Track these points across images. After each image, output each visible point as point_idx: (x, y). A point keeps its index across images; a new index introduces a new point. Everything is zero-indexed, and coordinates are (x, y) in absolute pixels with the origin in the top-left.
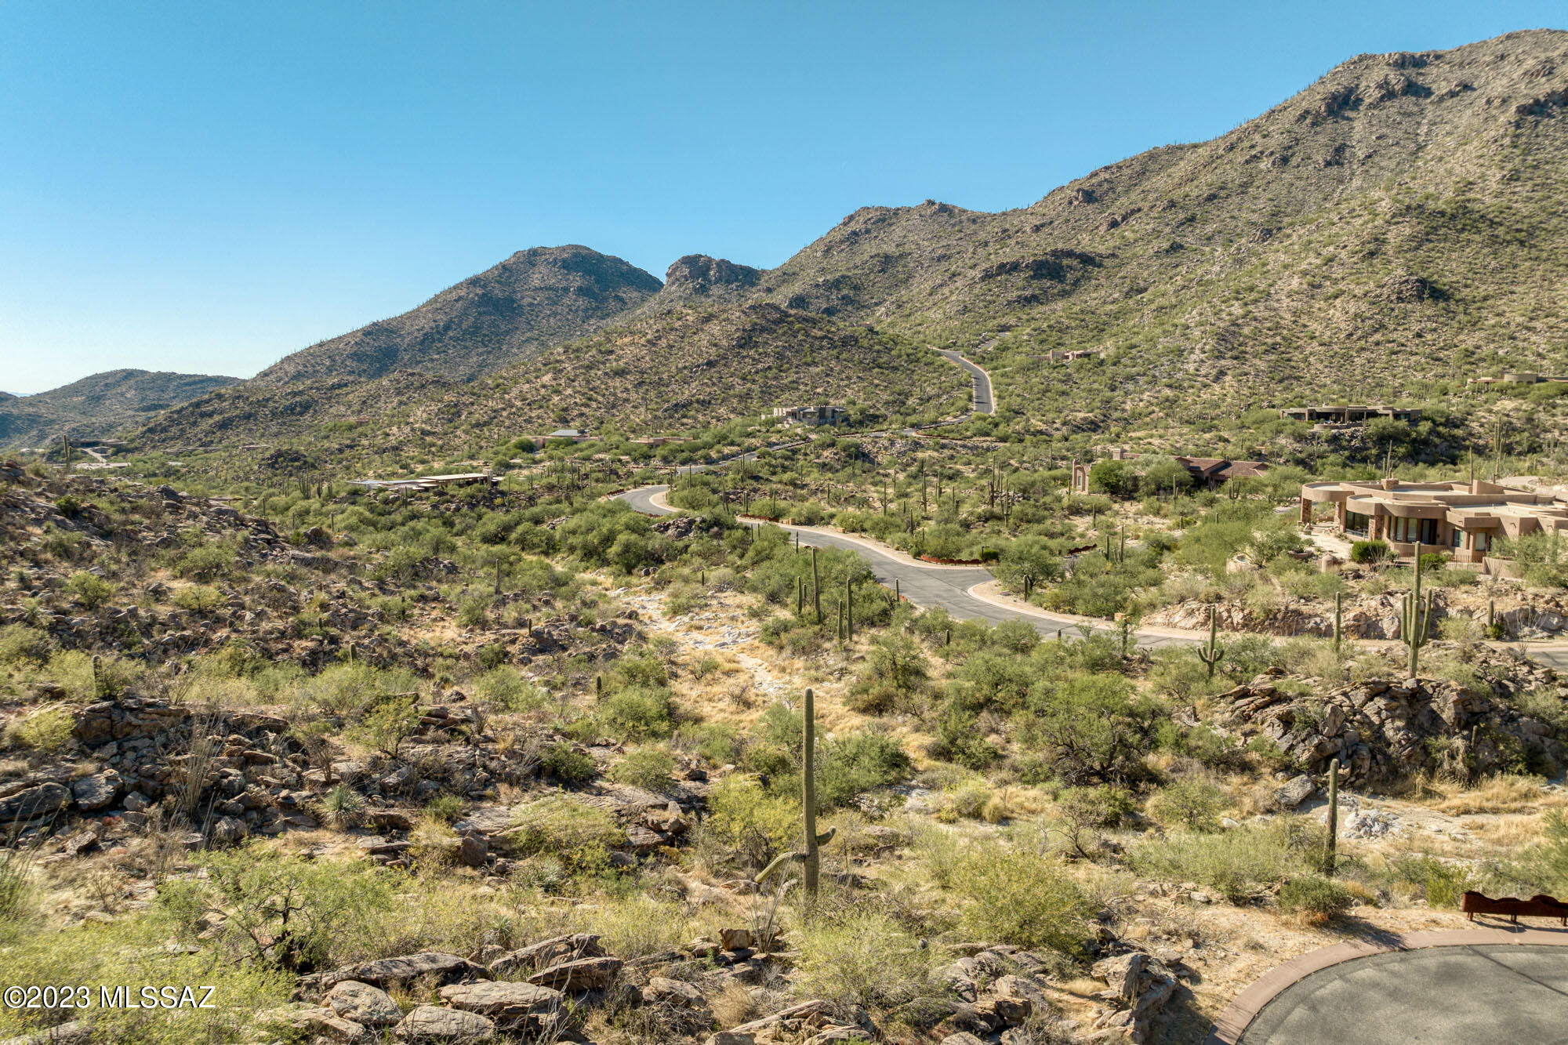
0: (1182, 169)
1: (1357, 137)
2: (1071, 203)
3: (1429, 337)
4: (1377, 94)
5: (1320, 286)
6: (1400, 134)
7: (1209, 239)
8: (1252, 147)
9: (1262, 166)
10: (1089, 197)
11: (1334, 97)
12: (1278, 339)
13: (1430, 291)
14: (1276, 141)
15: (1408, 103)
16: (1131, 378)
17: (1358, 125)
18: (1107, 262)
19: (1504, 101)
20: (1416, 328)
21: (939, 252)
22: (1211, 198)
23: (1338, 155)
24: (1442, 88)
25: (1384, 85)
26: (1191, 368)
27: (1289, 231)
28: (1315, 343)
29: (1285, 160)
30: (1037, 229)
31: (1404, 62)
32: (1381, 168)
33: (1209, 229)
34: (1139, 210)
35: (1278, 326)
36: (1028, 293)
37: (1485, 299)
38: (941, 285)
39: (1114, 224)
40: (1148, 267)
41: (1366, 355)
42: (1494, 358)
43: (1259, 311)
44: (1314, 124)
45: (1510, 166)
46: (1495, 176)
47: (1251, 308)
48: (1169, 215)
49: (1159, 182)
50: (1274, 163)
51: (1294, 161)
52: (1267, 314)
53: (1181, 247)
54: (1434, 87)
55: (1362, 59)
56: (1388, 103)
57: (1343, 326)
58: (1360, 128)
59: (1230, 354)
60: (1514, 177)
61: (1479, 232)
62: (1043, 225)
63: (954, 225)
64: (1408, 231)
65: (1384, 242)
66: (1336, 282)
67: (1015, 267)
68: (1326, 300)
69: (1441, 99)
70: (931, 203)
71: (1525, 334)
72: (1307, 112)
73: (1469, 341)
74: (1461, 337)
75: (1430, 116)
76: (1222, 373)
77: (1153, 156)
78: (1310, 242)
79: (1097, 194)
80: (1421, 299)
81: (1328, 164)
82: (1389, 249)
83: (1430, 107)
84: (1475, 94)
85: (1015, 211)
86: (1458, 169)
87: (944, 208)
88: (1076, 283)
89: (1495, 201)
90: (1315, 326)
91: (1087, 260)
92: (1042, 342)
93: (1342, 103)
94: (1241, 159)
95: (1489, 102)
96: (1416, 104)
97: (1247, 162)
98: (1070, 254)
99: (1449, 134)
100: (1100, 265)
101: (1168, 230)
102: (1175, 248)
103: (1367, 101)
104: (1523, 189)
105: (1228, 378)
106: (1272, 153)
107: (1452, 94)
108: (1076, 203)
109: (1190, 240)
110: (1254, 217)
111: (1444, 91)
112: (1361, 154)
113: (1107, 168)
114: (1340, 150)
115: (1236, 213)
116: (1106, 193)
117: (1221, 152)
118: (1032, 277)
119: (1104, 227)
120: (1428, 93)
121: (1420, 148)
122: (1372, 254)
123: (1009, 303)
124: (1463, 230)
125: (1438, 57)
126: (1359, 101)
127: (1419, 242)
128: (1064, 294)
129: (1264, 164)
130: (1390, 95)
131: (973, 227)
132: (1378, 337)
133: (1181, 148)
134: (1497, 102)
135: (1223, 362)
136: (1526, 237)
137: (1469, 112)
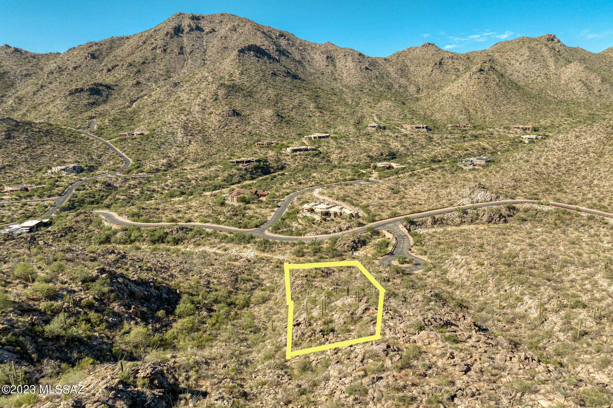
0: (127, 47)
1: (185, 44)
2: (86, 58)
3: (239, 127)
4: (188, 29)
5: (205, 110)
6: (198, 45)
7: (148, 80)
8: (152, 44)
9: (158, 52)
10: (93, 56)
11: (175, 28)
12: (200, 128)
13: (236, 113)
14: (160, 43)
15: (197, 33)
16: (163, 144)
17: (185, 39)
18: (115, 88)
19: (225, 38)
20: (235, 125)
21: (25, 72)
22: (144, 63)
23: (181, 51)
24: (207, 30)
25: (189, 26)
26: (181, 139)
27: (182, 84)
28: (211, 130)
29: (165, 51)
30: (75, 68)
31: (194, 18)
32: (196, 57)
33: (147, 75)
34: (118, 65)
35: (198, 124)
36: (91, 101)
37: (249, 115)
38: (38, 91)
39: (109, 70)
40: (132, 91)
41: (225, 133)
42: (256, 134)
43: (190, 117)
44: (171, 38)
45: (240, 70)
46: (237, 72)
47: (188, 117)
48: (131, 69)
49: (118, 52)
50: (162, 51)
51: (168, 51)
52: (193, 119)
53: (140, 83)
54: (204, 28)
55: (180, 14)
56: (192, 33)
57: (217, 124)
58: (185, 40)
59: (189, 134)
60: (242, 74)
61: (240, 93)
62: (77, 67)
63: (25, 59)
64: (223, 92)
65: (218, 95)
66: (209, 108)
67: (82, 90)
68: (209, 114)
69: (207, 33)
70: (8, 46)
71: (261, 127)
72: (168, 33)
73: (249, 128)
74: (247, 127)
75: (205, 39)
76: (190, 141)
77: (113, 41)
78: (191, 90)
79: (96, 55)
80: (234, 116)
81: (179, 54)
82: (219, 97)
83: (205, 36)
84: (217, 33)
85: (51, 53)
86: (227, 69)
87: (16, 50)
88: (107, 97)
89: (240, 81)
90: (208, 124)
91: (108, 87)
92: (115, 126)
93: (178, 30)
94: (149, 48)
95: (221, 37)
96: (201, 34)
97: (152, 50)
98: (101, 85)
99: (213, 47)
100: (113, 89)
101: (132, 75)
102: (138, 83)
103: (186, 31)
104: (245, 77)
105: (193, 143)
106: (160, 47)
107: (210, 32)
108: (88, 58)
109: (141, 80)
110: (161, 72)
111: (208, 31)
112: (188, 50)
113: (96, 44)
114: (182, 48)
115: (154, 70)
116: (99, 55)
117: (141, 43)
118: (91, 94)
119: (105, 71)
120: (203, 31)
121: (205, 51)
122: (216, 99)
123: (86, 105)
124: (236, 92)
125: (203, 17)
126: (183, 30)
127: (227, 95)
128: (105, 102)
129: (158, 51)
130: (192, 30)
131: (34, 60)
132: (226, 128)
133: (123, 39)
134: (224, 38)
135: (189, 137)
136: (250, 94)
137: (216, 39)
